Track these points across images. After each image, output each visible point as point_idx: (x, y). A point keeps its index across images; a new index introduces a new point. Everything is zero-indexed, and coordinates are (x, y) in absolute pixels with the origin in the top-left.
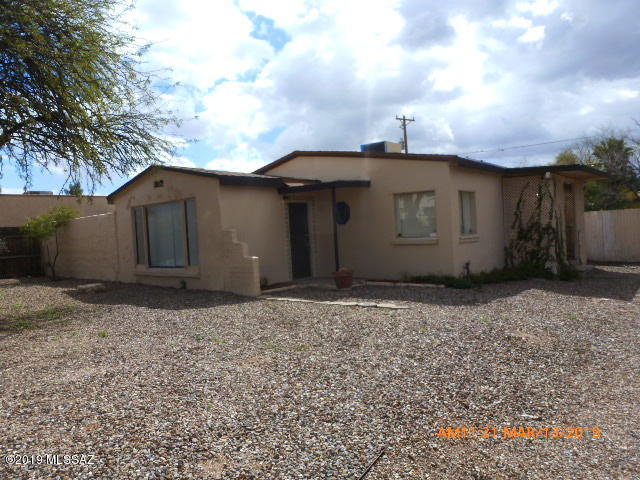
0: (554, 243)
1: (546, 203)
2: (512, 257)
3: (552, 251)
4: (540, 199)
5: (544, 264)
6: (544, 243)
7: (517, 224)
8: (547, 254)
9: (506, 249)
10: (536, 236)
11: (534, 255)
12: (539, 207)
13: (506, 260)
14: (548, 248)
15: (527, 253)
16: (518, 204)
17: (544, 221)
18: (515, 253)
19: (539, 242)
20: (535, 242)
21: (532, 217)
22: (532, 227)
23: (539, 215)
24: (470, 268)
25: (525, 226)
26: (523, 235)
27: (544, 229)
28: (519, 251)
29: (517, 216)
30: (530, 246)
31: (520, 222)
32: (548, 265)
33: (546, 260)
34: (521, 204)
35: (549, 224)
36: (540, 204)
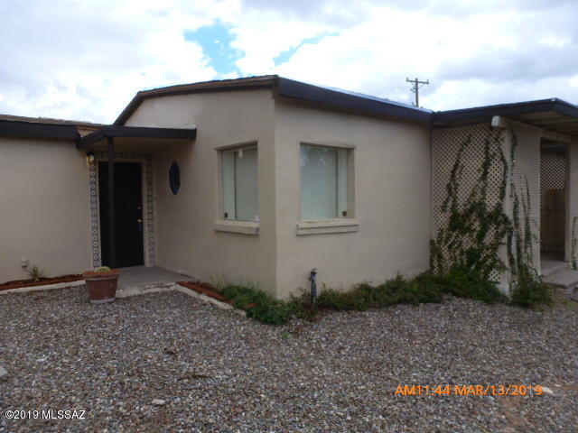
0: (505, 240)
1: (495, 171)
2: (440, 257)
3: (502, 254)
4: (486, 165)
5: (486, 274)
6: (489, 239)
7: (450, 204)
8: (493, 255)
9: (432, 243)
10: (477, 225)
11: (473, 255)
12: (484, 177)
13: (432, 261)
14: (495, 247)
15: (462, 253)
16: (453, 172)
17: (491, 203)
18: (446, 254)
19: (481, 235)
20: (475, 234)
21: (473, 194)
22: (471, 211)
23: (483, 192)
24: (318, 279)
25: (461, 210)
27: (490, 215)
28: (450, 247)
29: (451, 189)
30: (467, 242)
31: (454, 201)
32: (493, 276)
33: (490, 268)
34: (458, 172)
35: (499, 207)
36: (486, 173)
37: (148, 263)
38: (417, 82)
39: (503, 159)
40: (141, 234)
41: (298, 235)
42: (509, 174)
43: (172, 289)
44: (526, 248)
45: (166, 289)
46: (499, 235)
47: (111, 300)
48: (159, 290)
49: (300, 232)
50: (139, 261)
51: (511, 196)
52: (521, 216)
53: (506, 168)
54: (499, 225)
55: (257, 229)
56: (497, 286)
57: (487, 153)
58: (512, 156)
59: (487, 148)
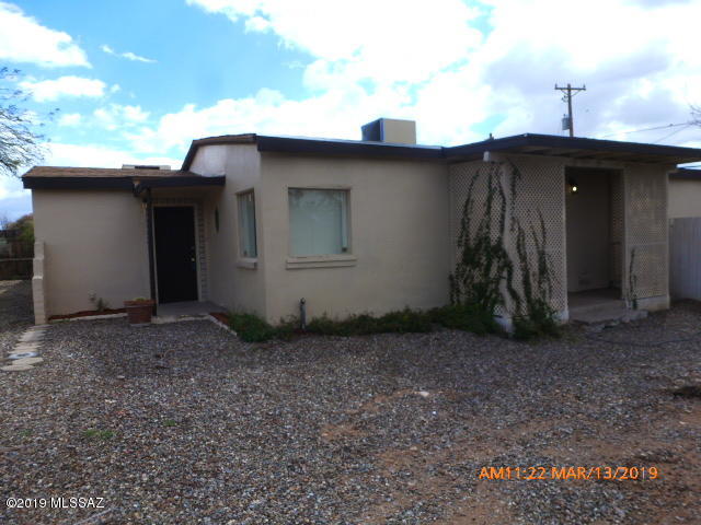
0: (505, 274)
1: (496, 206)
2: (459, 291)
3: (503, 286)
4: (490, 200)
5: (492, 307)
6: (493, 272)
7: (464, 238)
8: (496, 290)
9: (451, 278)
10: (484, 260)
11: (481, 290)
12: (488, 212)
13: (452, 296)
14: (497, 281)
15: (474, 287)
16: (466, 207)
17: (494, 235)
18: (463, 289)
20: (483, 268)
21: (480, 229)
22: (480, 243)
23: (488, 227)
24: (307, 308)
25: (472, 244)
26: (470, 258)
27: (494, 247)
28: (465, 282)
29: (465, 225)
30: (477, 276)
31: (467, 236)
32: (498, 310)
33: (495, 302)
34: (469, 206)
35: (500, 241)
36: (489, 207)
37: (201, 299)
38: (569, 89)
39: (501, 193)
40: (195, 272)
41: (288, 269)
42: (508, 209)
43: (205, 318)
45: (198, 319)
46: (500, 269)
47: (146, 324)
48: (193, 319)
49: (290, 267)
50: (194, 297)
51: (512, 230)
53: (504, 200)
54: (500, 258)
55: (255, 264)
56: (498, 320)
57: (490, 187)
58: (513, 190)
59: (490, 183)
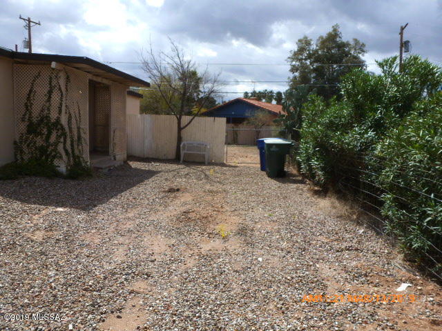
0: (62, 140)
1: (55, 97)
2: (22, 152)
3: (60, 147)
4: (50, 92)
5: (52, 161)
6: (53, 139)
7: (27, 116)
8: (55, 150)
9: (15, 143)
10: (45, 131)
11: (43, 150)
12: (49, 100)
13: (16, 155)
14: (56, 144)
15: (36, 148)
16: (29, 95)
17: (54, 116)
18: (25, 150)
19: (48, 137)
20: (44, 136)
21: (42, 111)
22: (42, 120)
23: (49, 110)
25: (35, 120)
26: (32, 129)
27: (53, 124)
28: (28, 146)
29: (28, 107)
30: (39, 141)
31: (30, 114)
32: (56, 162)
33: (54, 157)
34: (32, 95)
35: (58, 118)
36: (50, 97)
39: (60, 89)
42: (64, 99)
44: (78, 145)
46: (58, 137)
51: (66, 113)
52: (74, 126)
53: (62, 95)
54: (58, 130)
56: (59, 168)
57: (50, 84)
58: (66, 89)
59: (50, 82)
